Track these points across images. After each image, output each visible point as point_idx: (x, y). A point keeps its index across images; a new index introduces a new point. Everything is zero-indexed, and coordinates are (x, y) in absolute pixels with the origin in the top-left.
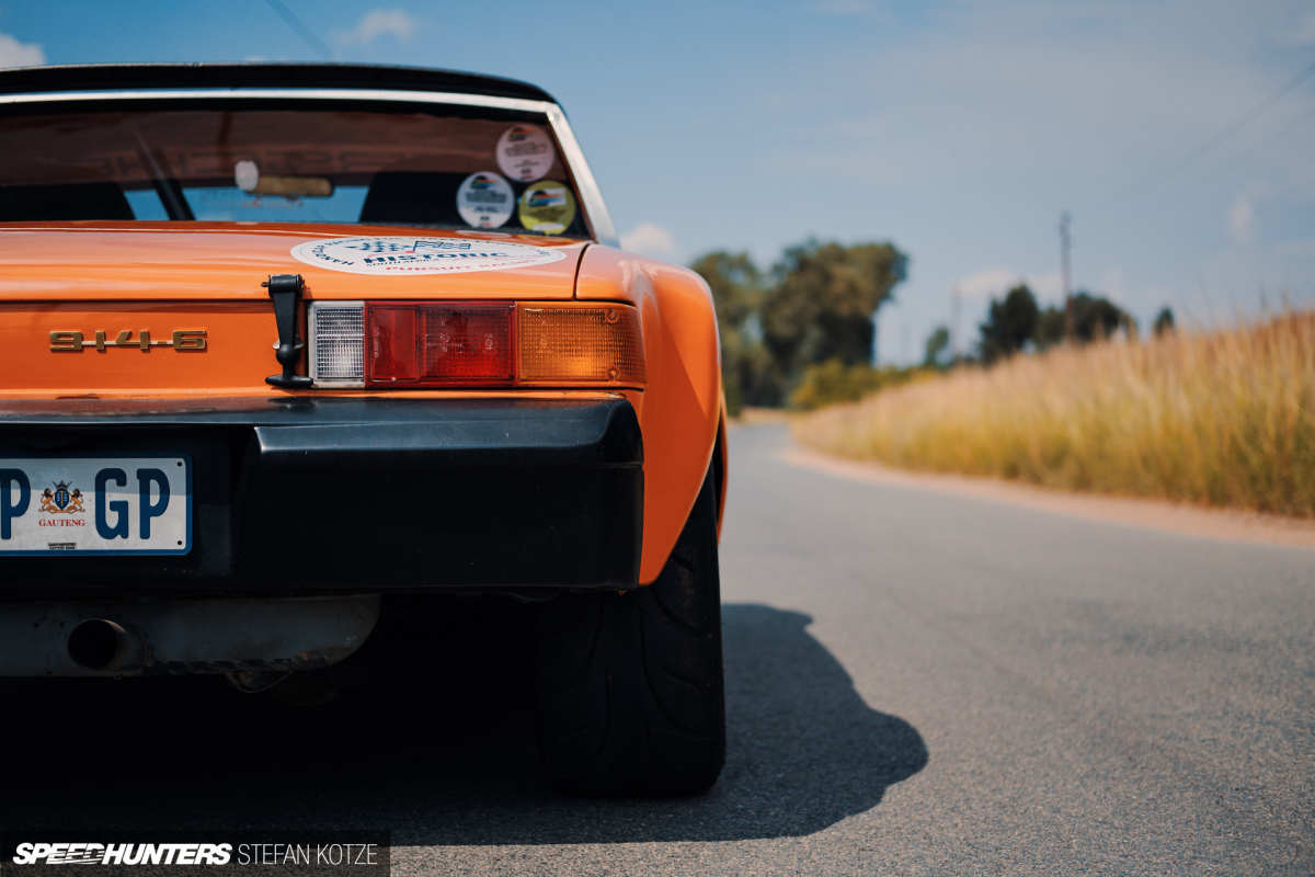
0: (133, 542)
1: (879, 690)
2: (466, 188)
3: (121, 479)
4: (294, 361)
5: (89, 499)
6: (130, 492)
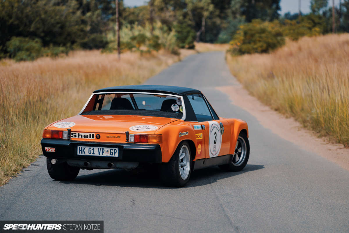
0: (113, 156)
4: (128, 140)
5: (109, 152)
6: (113, 151)
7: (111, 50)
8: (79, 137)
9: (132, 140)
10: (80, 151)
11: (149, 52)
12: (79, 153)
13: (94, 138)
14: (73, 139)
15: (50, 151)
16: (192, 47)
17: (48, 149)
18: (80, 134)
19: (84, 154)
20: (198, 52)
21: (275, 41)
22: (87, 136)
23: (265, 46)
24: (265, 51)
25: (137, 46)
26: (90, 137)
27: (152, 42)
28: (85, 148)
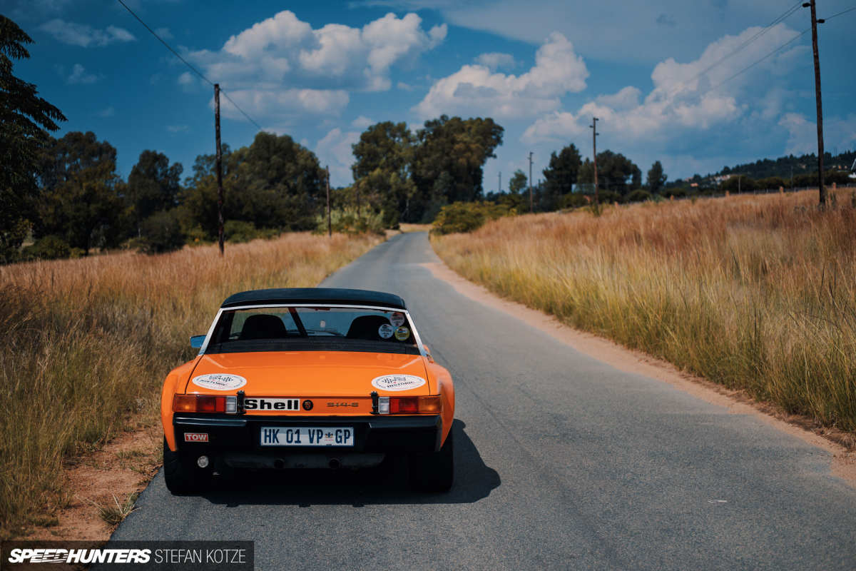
0: (343, 444)
1: (489, 456)
2: (381, 328)
3: (341, 431)
4: (376, 409)
5: (334, 437)
6: (343, 434)
7: (321, 232)
8: (262, 407)
9: (384, 408)
10: (268, 438)
11: (357, 233)
12: (265, 442)
13: (299, 410)
14: (250, 412)
15: (195, 440)
16: (397, 228)
17: (191, 438)
18: (266, 400)
19: (276, 443)
20: (403, 233)
21: (474, 221)
22: (283, 404)
23: (465, 225)
24: (464, 231)
25: (346, 227)
26: (290, 407)
27: (359, 223)
28: (278, 430)
